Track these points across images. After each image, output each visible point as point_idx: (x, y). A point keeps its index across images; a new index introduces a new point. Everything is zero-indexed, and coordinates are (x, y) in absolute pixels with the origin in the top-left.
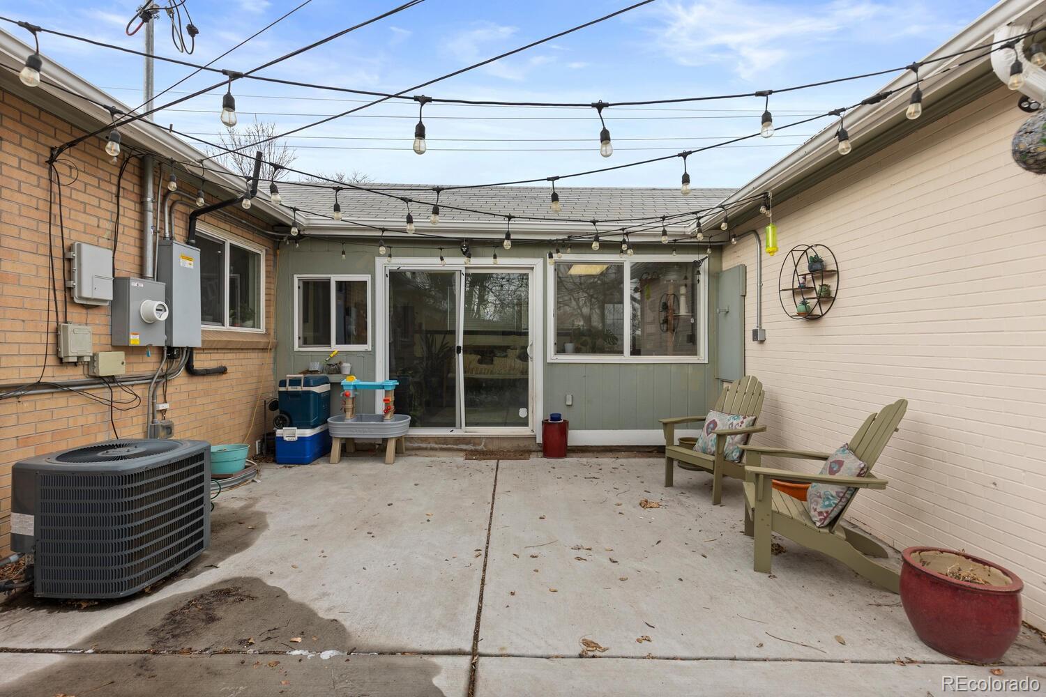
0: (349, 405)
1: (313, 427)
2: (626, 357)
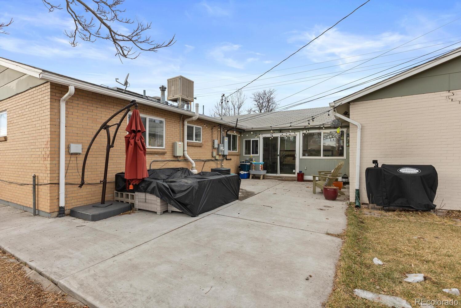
0: (254, 167)
1: (247, 171)
2: (322, 157)
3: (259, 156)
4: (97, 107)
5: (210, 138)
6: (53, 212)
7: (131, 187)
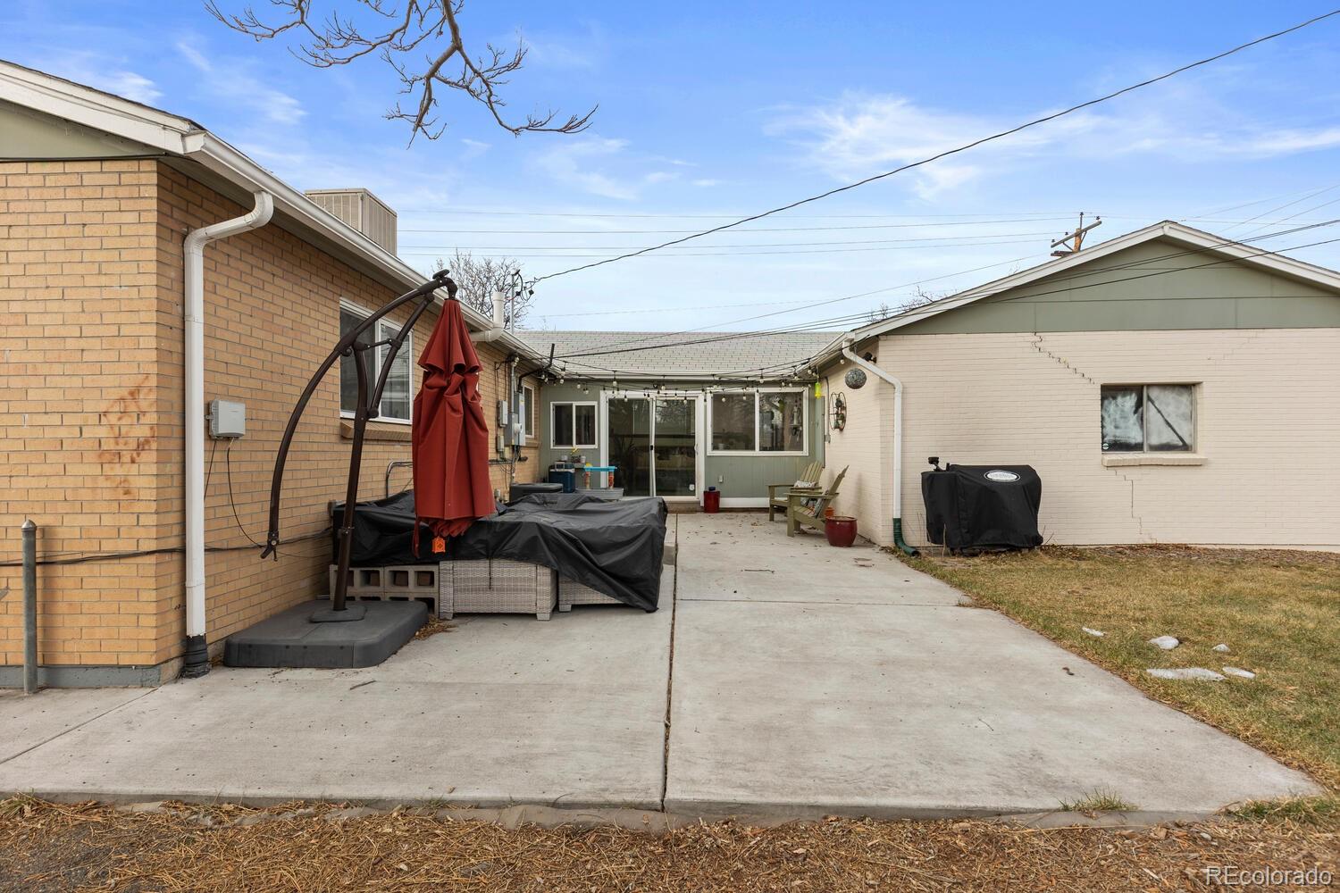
0: (587, 480)
2: (757, 452)
3: (598, 450)
4: (274, 275)
5: (492, 395)
6: (166, 662)
7: (439, 546)
